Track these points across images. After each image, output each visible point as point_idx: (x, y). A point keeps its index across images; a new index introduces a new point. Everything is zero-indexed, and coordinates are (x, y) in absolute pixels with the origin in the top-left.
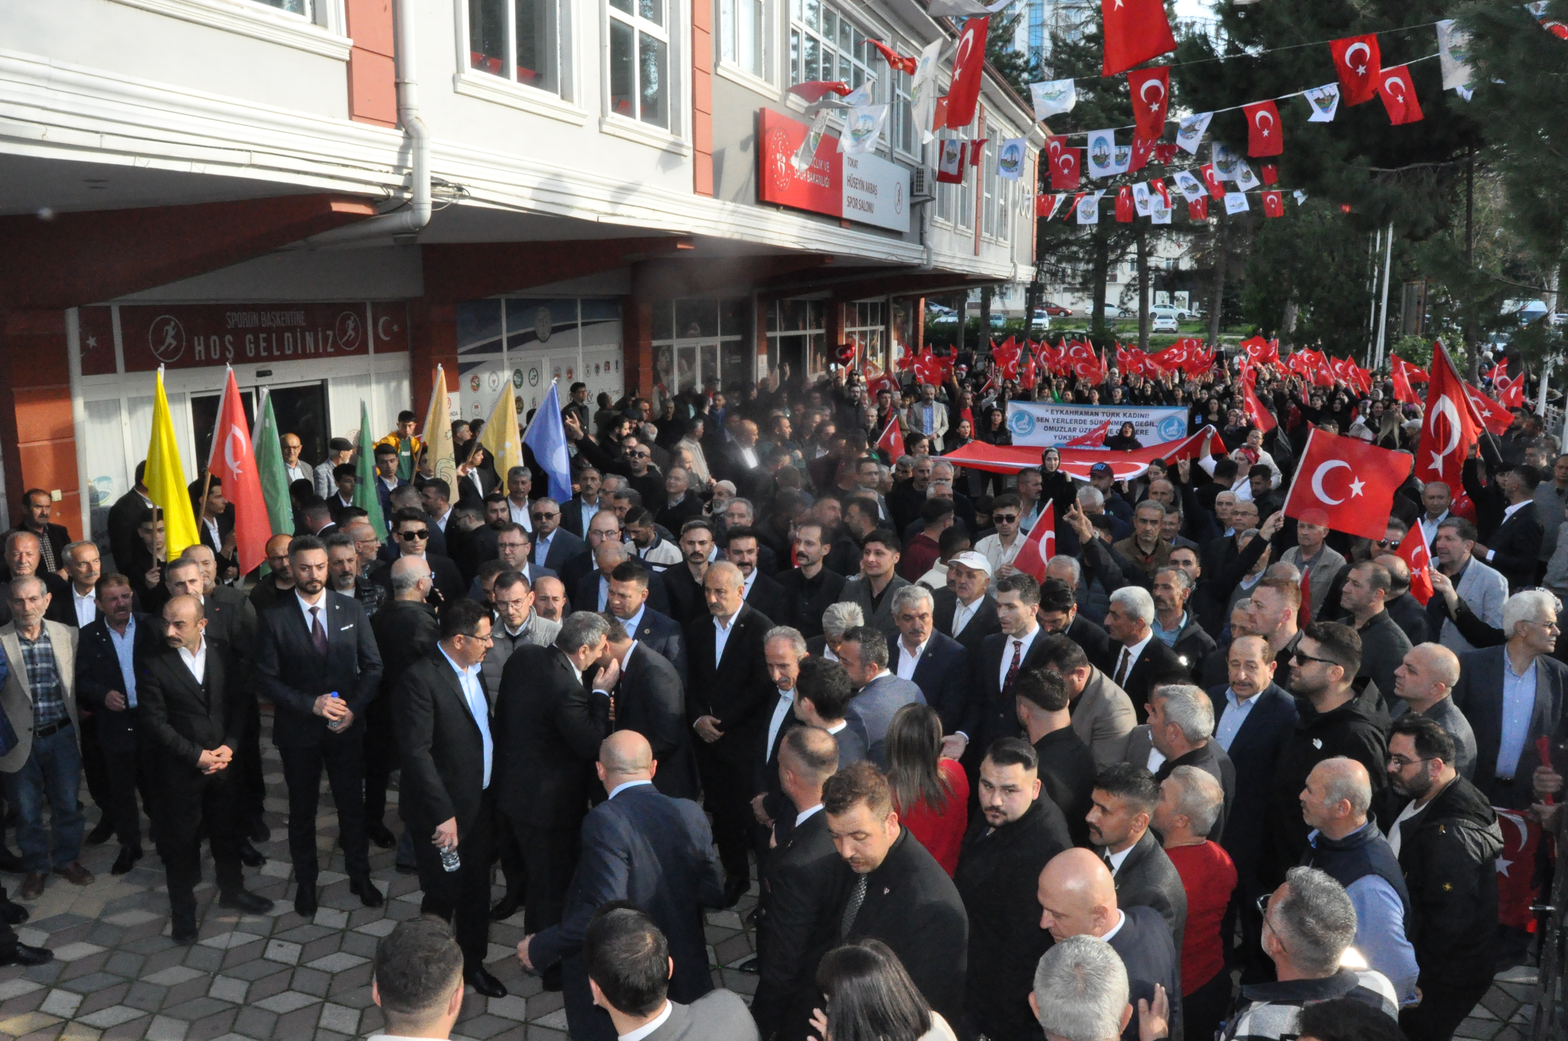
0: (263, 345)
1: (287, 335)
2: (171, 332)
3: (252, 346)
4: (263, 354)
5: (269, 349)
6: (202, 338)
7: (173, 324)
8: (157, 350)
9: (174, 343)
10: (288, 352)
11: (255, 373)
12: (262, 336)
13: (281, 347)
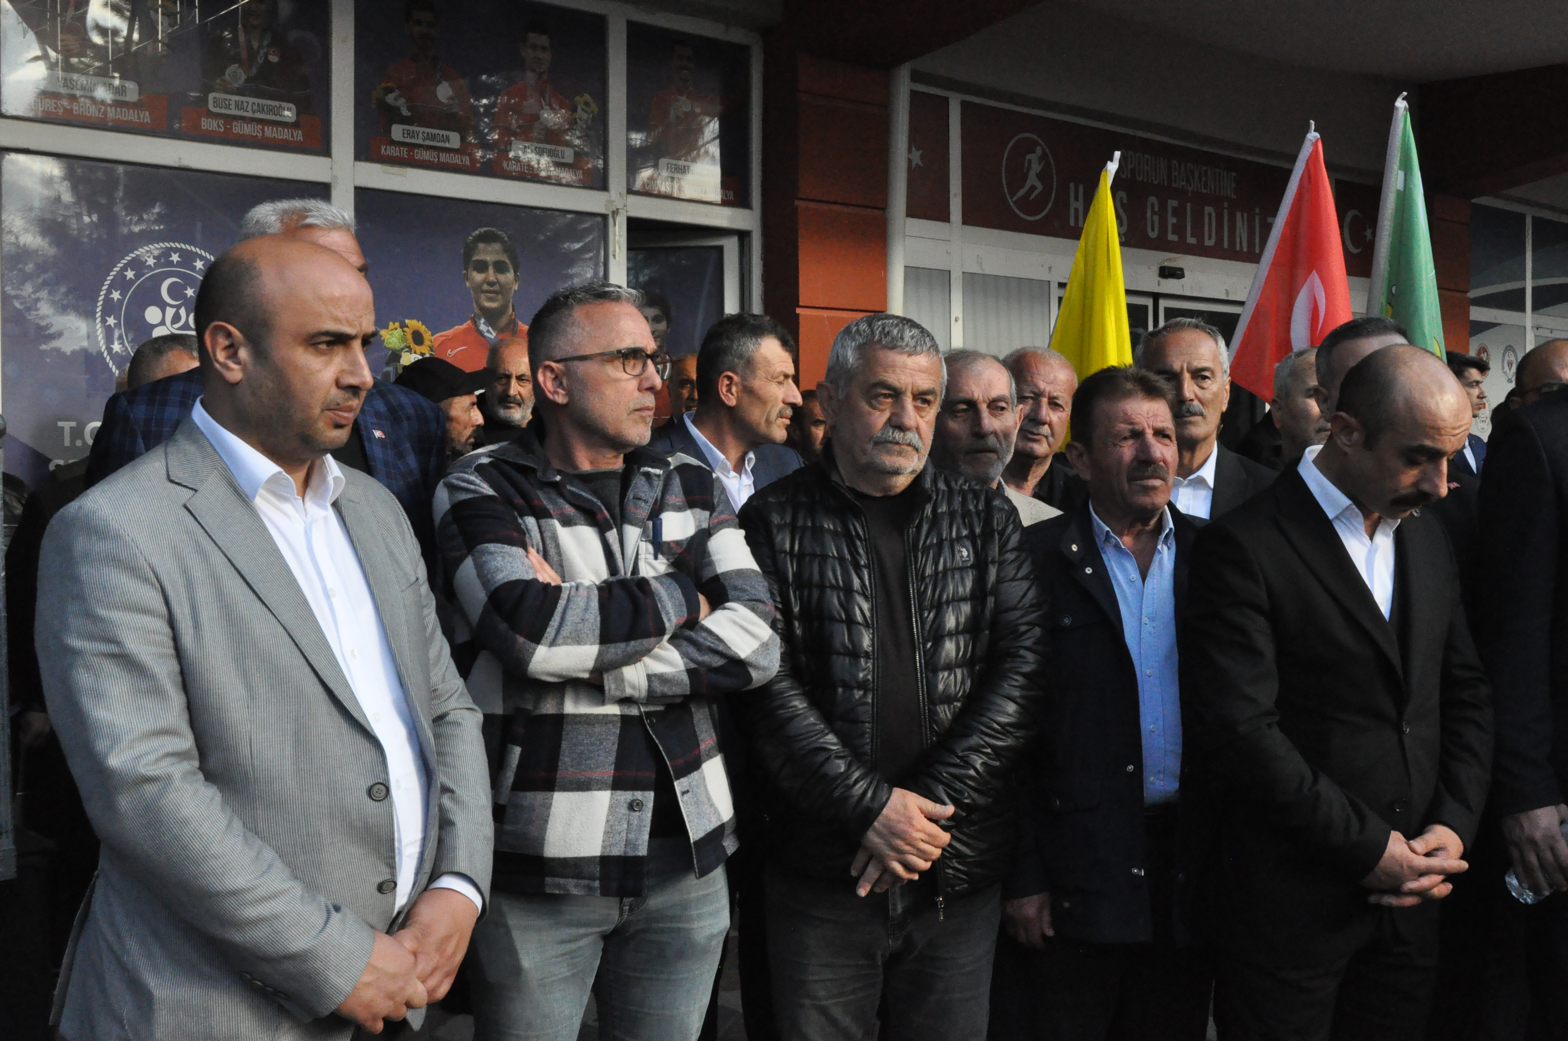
0: (1172, 220)
1: (1208, 209)
2: (1036, 168)
3: (1156, 218)
4: (1172, 237)
5: (1179, 229)
6: (1081, 188)
7: (1039, 150)
8: (1012, 195)
9: (1040, 187)
10: (1209, 243)
11: (1155, 270)
12: (1173, 203)
13: (1198, 232)
